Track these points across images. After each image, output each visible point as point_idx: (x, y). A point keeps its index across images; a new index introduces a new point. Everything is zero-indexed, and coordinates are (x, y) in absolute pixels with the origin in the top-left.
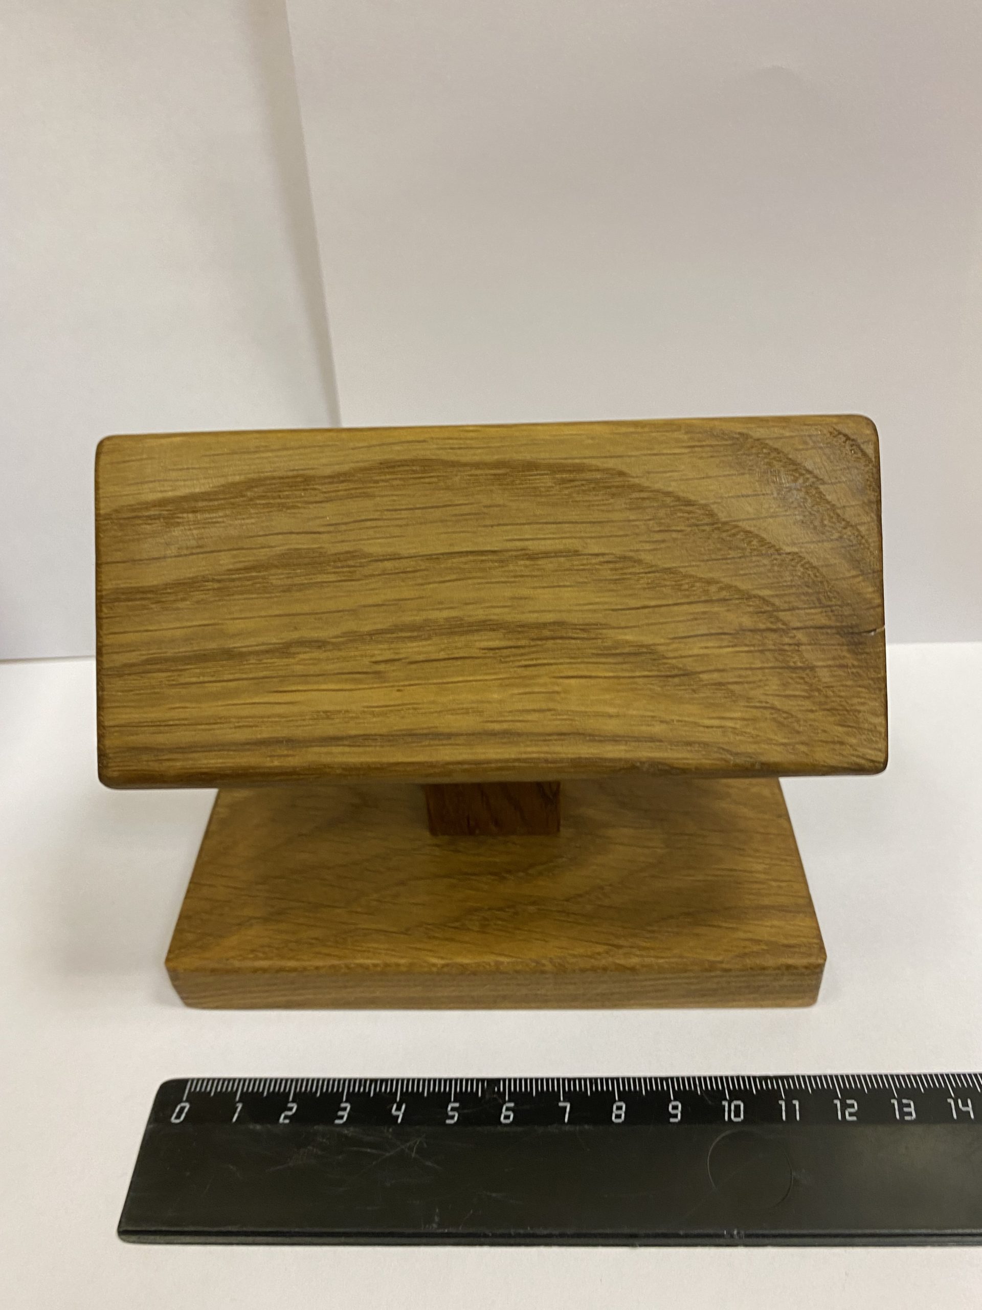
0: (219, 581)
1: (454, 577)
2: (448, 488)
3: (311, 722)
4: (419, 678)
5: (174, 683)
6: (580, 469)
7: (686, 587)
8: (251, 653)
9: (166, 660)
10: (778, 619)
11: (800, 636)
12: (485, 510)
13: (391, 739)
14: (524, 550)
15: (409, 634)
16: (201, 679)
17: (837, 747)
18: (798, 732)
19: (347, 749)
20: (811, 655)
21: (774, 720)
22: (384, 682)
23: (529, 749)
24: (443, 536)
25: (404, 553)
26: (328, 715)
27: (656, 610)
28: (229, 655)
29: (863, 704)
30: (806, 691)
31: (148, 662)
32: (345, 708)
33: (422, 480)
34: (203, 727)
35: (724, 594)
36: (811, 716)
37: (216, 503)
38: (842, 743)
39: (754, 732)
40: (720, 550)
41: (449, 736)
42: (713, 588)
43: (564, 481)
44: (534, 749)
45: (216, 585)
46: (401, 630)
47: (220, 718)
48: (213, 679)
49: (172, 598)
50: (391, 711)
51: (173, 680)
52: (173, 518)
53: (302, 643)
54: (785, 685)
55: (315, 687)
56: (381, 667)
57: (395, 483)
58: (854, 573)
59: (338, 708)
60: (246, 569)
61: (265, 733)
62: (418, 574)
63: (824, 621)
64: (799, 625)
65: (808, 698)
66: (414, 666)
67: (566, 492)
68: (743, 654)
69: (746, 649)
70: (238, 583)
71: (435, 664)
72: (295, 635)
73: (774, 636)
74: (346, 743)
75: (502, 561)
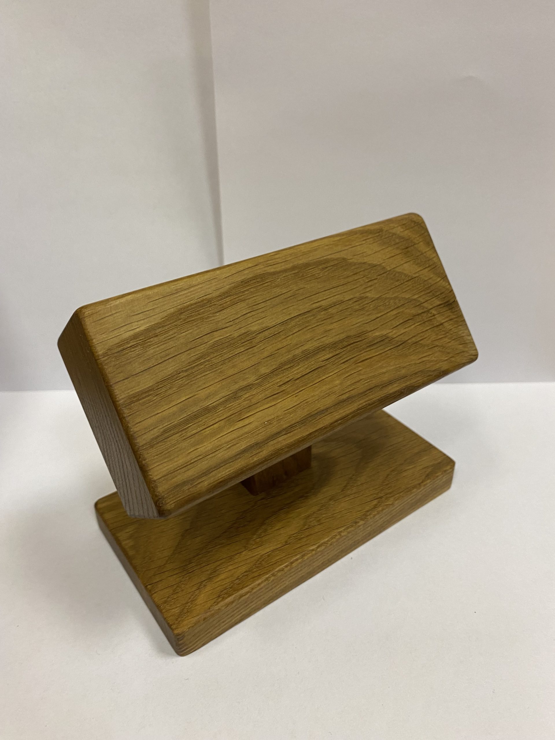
0: (186, 371)
1: (297, 330)
2: (277, 286)
3: (263, 429)
4: (302, 386)
5: (185, 438)
6: (327, 261)
7: (387, 304)
8: (219, 405)
9: (175, 426)
10: (424, 307)
11: (434, 312)
12: (297, 292)
13: (303, 422)
14: (321, 306)
15: (289, 366)
16: (199, 429)
17: (462, 354)
18: (449, 353)
19: (285, 436)
20: (440, 319)
21: (439, 351)
22: (288, 395)
23: (361, 402)
24: (284, 311)
25: (270, 325)
26: (270, 422)
27: (382, 317)
28: (207, 410)
29: (463, 333)
30: (444, 334)
31: (165, 432)
32: (275, 415)
33: (264, 285)
34: (211, 456)
35: (402, 302)
36: (450, 344)
37: (167, 328)
38: (463, 352)
39: (435, 359)
40: (393, 283)
41: (327, 409)
42: (397, 301)
43: (323, 269)
44: (363, 401)
45: (185, 374)
46: (285, 365)
47: (218, 447)
48: (205, 427)
49: (164, 390)
50: (297, 408)
51: (184, 436)
52: (146, 343)
53: (242, 389)
54: (437, 334)
55: (258, 410)
56: (283, 388)
57: (252, 290)
58: (439, 279)
59: (273, 417)
60: (198, 359)
61: (243, 445)
62: (281, 334)
63: (439, 303)
64: (431, 307)
65: (445, 337)
66: (297, 381)
67: (326, 274)
68: (418, 327)
69: (419, 324)
70: (196, 369)
71: (306, 376)
72: (237, 387)
73: (425, 314)
74: (284, 433)
75: (313, 315)
